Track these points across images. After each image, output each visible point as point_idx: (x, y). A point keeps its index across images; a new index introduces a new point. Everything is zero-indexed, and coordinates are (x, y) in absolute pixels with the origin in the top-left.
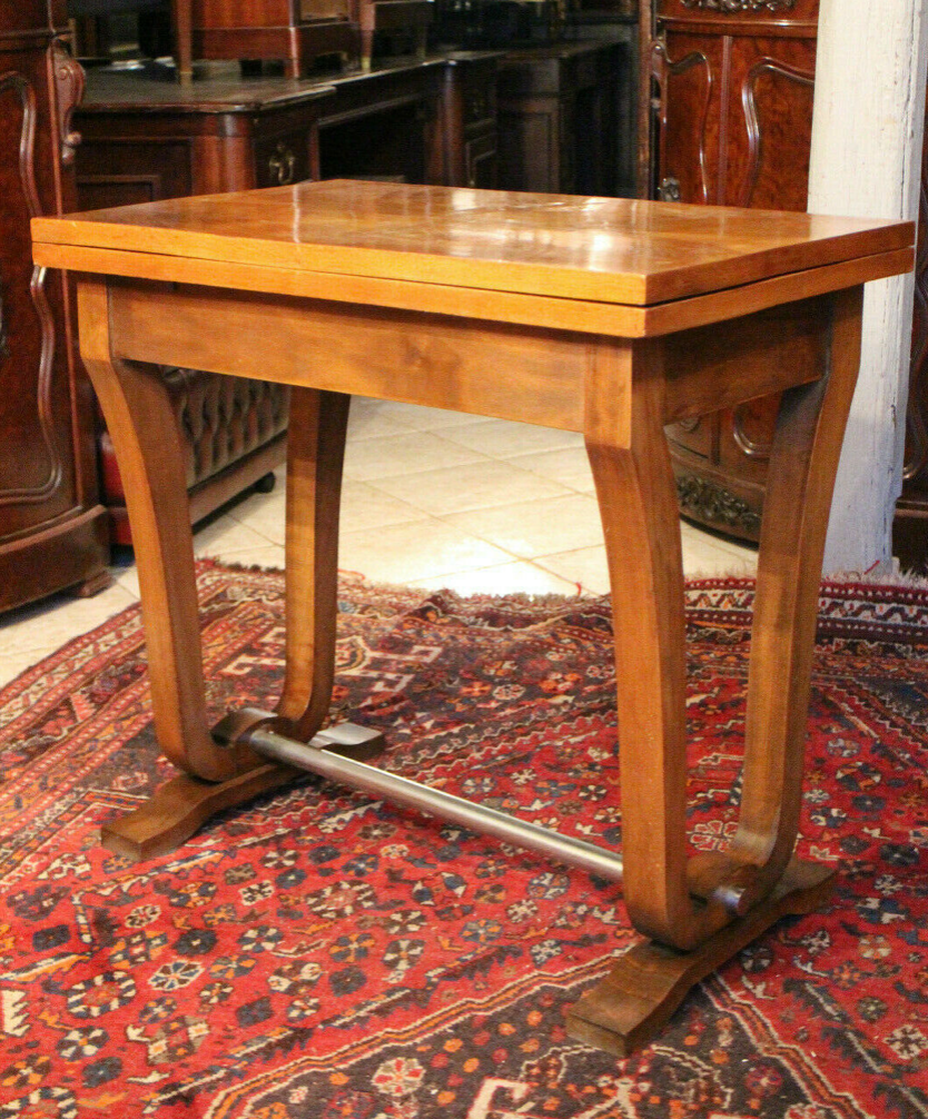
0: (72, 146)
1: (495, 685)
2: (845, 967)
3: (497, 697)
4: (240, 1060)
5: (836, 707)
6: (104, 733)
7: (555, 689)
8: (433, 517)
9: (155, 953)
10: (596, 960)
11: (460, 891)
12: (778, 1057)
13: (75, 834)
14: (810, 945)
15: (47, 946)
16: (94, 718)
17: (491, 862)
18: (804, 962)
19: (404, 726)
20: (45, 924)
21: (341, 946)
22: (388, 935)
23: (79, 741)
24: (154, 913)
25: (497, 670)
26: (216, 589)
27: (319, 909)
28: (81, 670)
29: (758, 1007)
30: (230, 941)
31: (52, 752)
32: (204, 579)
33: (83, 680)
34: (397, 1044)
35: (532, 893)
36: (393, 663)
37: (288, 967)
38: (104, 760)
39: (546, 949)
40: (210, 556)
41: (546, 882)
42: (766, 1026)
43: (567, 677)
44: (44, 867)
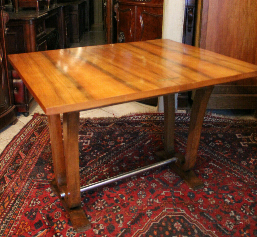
0: (7, 31)
1: (108, 141)
2: (209, 207)
3: (110, 145)
6: (30, 162)
7: (120, 141)
10: (160, 214)
11: (124, 198)
12: (208, 234)
13: (34, 192)
14: (200, 202)
15: (38, 227)
16: (26, 158)
17: (127, 190)
18: (201, 207)
19: (94, 154)
20: (36, 221)
21: (105, 218)
22: (114, 213)
23: (25, 165)
24: (60, 214)
25: (107, 137)
26: (41, 121)
27: (96, 208)
28: (19, 145)
29: (198, 221)
31: (20, 168)
32: (37, 119)
33: (20, 147)
35: (139, 197)
36: (85, 137)
37: (96, 226)
38: (32, 170)
39: (149, 213)
40: (37, 113)
41: (141, 193)
42: (202, 226)
43: (121, 138)
44: (30, 203)
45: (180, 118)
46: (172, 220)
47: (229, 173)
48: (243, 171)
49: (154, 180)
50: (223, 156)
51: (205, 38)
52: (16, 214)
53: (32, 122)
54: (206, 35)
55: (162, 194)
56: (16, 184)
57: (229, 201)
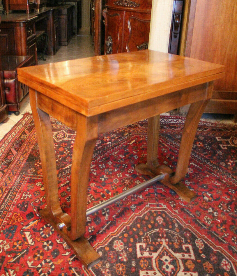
6: (21, 158)
7: (107, 140)
10: (144, 208)
11: (110, 194)
12: (188, 228)
13: (25, 186)
14: (181, 199)
15: (30, 218)
16: (17, 154)
17: (113, 186)
18: (182, 204)
20: (27, 212)
23: (16, 161)
26: (31, 120)
28: (11, 142)
31: (12, 164)
32: (27, 117)
33: (12, 144)
34: (114, 237)
36: (73, 136)
38: (24, 165)
39: (133, 207)
40: (27, 112)
42: (182, 221)
43: (108, 137)
44: (21, 196)
45: (164, 120)
46: (155, 215)
47: (208, 173)
48: (222, 171)
49: (138, 177)
50: (203, 157)
51: (190, 44)
52: (8, 206)
53: (23, 121)
54: (191, 41)
55: (145, 190)
56: (8, 179)
57: (207, 199)
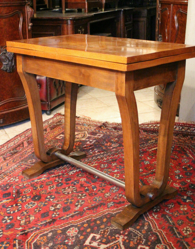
0: (31, 26)
1: (113, 143)
2: (176, 212)
3: (113, 146)
4: (39, 226)
5: (186, 152)
6: (29, 150)
8: (108, 106)
9: (27, 200)
10: (121, 207)
11: (95, 189)
13: (17, 172)
14: (169, 206)
15: (5, 197)
16: (27, 147)
17: (103, 183)
18: (167, 210)
19: (91, 152)
20: (7, 192)
21: (67, 201)
22: (77, 199)
23: (23, 152)
24: (29, 191)
25: (114, 140)
26: (59, 120)
27: (64, 192)
28: (27, 136)
29: (155, 220)
30: (44, 198)
31: (17, 154)
32: (57, 118)
33: (27, 138)
34: (74, 224)
35: (110, 191)
36: (92, 137)
37: (55, 205)
38: (27, 156)
39: (111, 204)
40: (60, 113)
41: (114, 189)
42: (156, 225)
44: (9, 179)
53: (51, 120)
56: (6, 165)
